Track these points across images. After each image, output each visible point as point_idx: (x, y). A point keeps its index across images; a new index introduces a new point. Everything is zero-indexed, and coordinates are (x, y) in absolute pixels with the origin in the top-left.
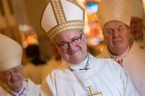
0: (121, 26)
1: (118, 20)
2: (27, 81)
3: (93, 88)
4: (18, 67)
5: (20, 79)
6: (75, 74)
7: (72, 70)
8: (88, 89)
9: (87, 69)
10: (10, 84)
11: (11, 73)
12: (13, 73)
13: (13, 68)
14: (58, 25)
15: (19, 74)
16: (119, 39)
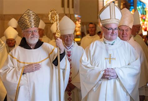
0: (128, 29)
1: (126, 25)
2: (74, 43)
3: (112, 55)
4: (72, 34)
5: (71, 41)
6: (106, 46)
7: (105, 43)
8: (109, 55)
9: (112, 45)
10: (66, 42)
11: (67, 36)
12: (68, 37)
13: (69, 34)
14: (111, 19)
15: (71, 38)
16: (126, 35)
